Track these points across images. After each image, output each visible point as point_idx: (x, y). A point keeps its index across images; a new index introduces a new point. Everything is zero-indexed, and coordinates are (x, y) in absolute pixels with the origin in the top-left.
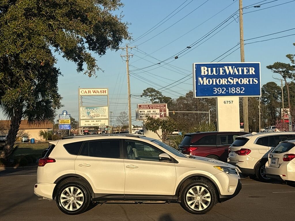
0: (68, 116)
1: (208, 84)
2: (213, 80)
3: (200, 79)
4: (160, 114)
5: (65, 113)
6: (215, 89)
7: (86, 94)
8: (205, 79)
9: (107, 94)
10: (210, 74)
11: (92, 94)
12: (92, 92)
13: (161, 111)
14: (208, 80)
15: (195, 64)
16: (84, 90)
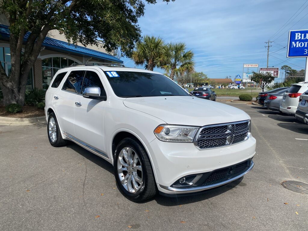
0: (240, 77)
1: (300, 46)
2: (305, 43)
3: (293, 43)
4: (274, 74)
5: (238, 76)
6: (306, 51)
7: (247, 67)
8: (298, 42)
9: (257, 67)
10: (303, 38)
11: (250, 67)
12: (250, 66)
13: (274, 72)
14: (300, 43)
15: (290, 31)
16: (246, 65)
